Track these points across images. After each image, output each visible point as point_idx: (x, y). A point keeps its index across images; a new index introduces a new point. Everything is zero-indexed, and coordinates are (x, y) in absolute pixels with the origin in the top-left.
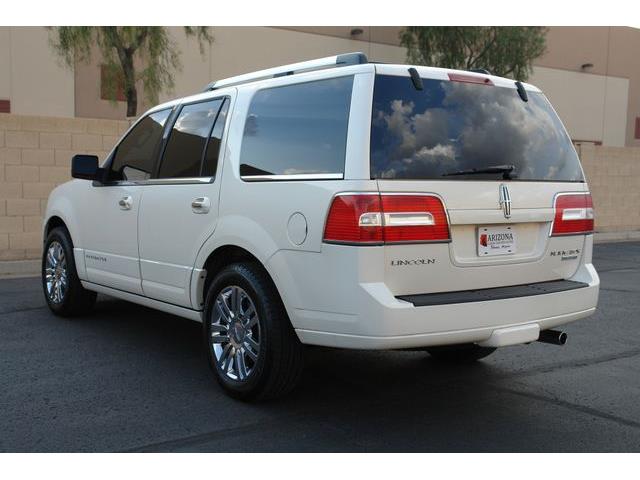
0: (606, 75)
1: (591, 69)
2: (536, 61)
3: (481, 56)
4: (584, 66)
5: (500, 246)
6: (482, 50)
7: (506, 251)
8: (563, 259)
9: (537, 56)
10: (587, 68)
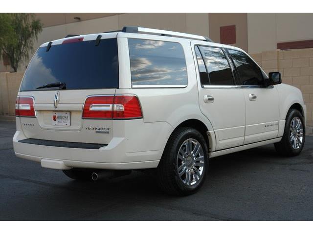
5: (62, 121)
7: (64, 124)
8: (97, 132)
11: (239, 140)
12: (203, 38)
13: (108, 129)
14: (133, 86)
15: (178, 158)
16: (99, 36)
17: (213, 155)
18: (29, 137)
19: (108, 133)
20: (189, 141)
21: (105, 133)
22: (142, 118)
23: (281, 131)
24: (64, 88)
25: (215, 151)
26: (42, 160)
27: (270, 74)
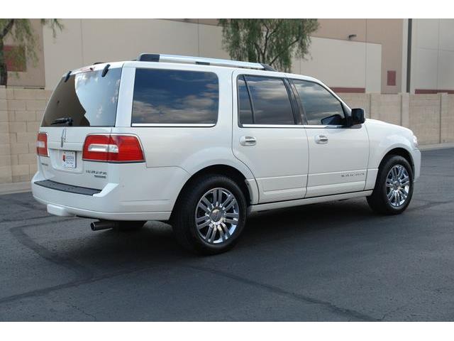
0: (366, 42)
1: (354, 38)
2: (313, 33)
3: (274, 32)
4: (350, 36)
5: (70, 162)
6: (275, 28)
7: (71, 166)
8: (96, 176)
9: (314, 30)
10: (352, 38)
11: (298, 191)
12: (259, 66)
13: (104, 173)
14: (133, 125)
15: (199, 208)
16: (108, 66)
17: (255, 208)
18: (48, 179)
19: (105, 177)
20: (218, 190)
21: (103, 177)
22: (145, 162)
23: (371, 183)
24: (71, 125)
25: (259, 204)
26: (49, 205)
27: (354, 110)
